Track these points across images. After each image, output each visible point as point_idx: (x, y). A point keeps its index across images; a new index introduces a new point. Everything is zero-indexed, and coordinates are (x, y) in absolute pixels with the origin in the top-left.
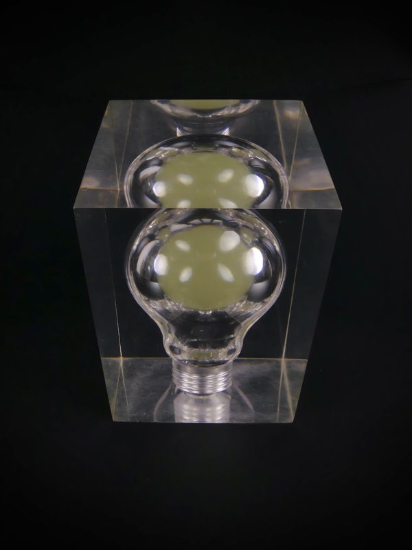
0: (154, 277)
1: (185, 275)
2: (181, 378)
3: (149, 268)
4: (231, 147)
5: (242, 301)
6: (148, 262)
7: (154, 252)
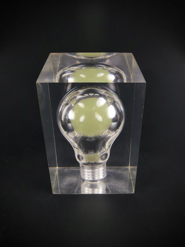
0: (69, 121)
1: (82, 119)
2: (84, 172)
3: (67, 117)
4: (103, 67)
5: (106, 130)
6: (66, 115)
7: (68, 110)
